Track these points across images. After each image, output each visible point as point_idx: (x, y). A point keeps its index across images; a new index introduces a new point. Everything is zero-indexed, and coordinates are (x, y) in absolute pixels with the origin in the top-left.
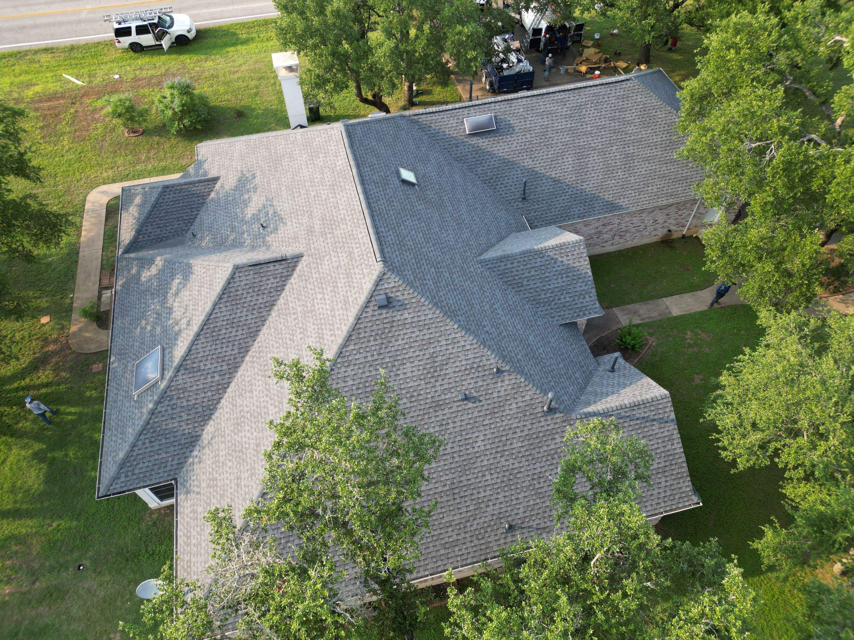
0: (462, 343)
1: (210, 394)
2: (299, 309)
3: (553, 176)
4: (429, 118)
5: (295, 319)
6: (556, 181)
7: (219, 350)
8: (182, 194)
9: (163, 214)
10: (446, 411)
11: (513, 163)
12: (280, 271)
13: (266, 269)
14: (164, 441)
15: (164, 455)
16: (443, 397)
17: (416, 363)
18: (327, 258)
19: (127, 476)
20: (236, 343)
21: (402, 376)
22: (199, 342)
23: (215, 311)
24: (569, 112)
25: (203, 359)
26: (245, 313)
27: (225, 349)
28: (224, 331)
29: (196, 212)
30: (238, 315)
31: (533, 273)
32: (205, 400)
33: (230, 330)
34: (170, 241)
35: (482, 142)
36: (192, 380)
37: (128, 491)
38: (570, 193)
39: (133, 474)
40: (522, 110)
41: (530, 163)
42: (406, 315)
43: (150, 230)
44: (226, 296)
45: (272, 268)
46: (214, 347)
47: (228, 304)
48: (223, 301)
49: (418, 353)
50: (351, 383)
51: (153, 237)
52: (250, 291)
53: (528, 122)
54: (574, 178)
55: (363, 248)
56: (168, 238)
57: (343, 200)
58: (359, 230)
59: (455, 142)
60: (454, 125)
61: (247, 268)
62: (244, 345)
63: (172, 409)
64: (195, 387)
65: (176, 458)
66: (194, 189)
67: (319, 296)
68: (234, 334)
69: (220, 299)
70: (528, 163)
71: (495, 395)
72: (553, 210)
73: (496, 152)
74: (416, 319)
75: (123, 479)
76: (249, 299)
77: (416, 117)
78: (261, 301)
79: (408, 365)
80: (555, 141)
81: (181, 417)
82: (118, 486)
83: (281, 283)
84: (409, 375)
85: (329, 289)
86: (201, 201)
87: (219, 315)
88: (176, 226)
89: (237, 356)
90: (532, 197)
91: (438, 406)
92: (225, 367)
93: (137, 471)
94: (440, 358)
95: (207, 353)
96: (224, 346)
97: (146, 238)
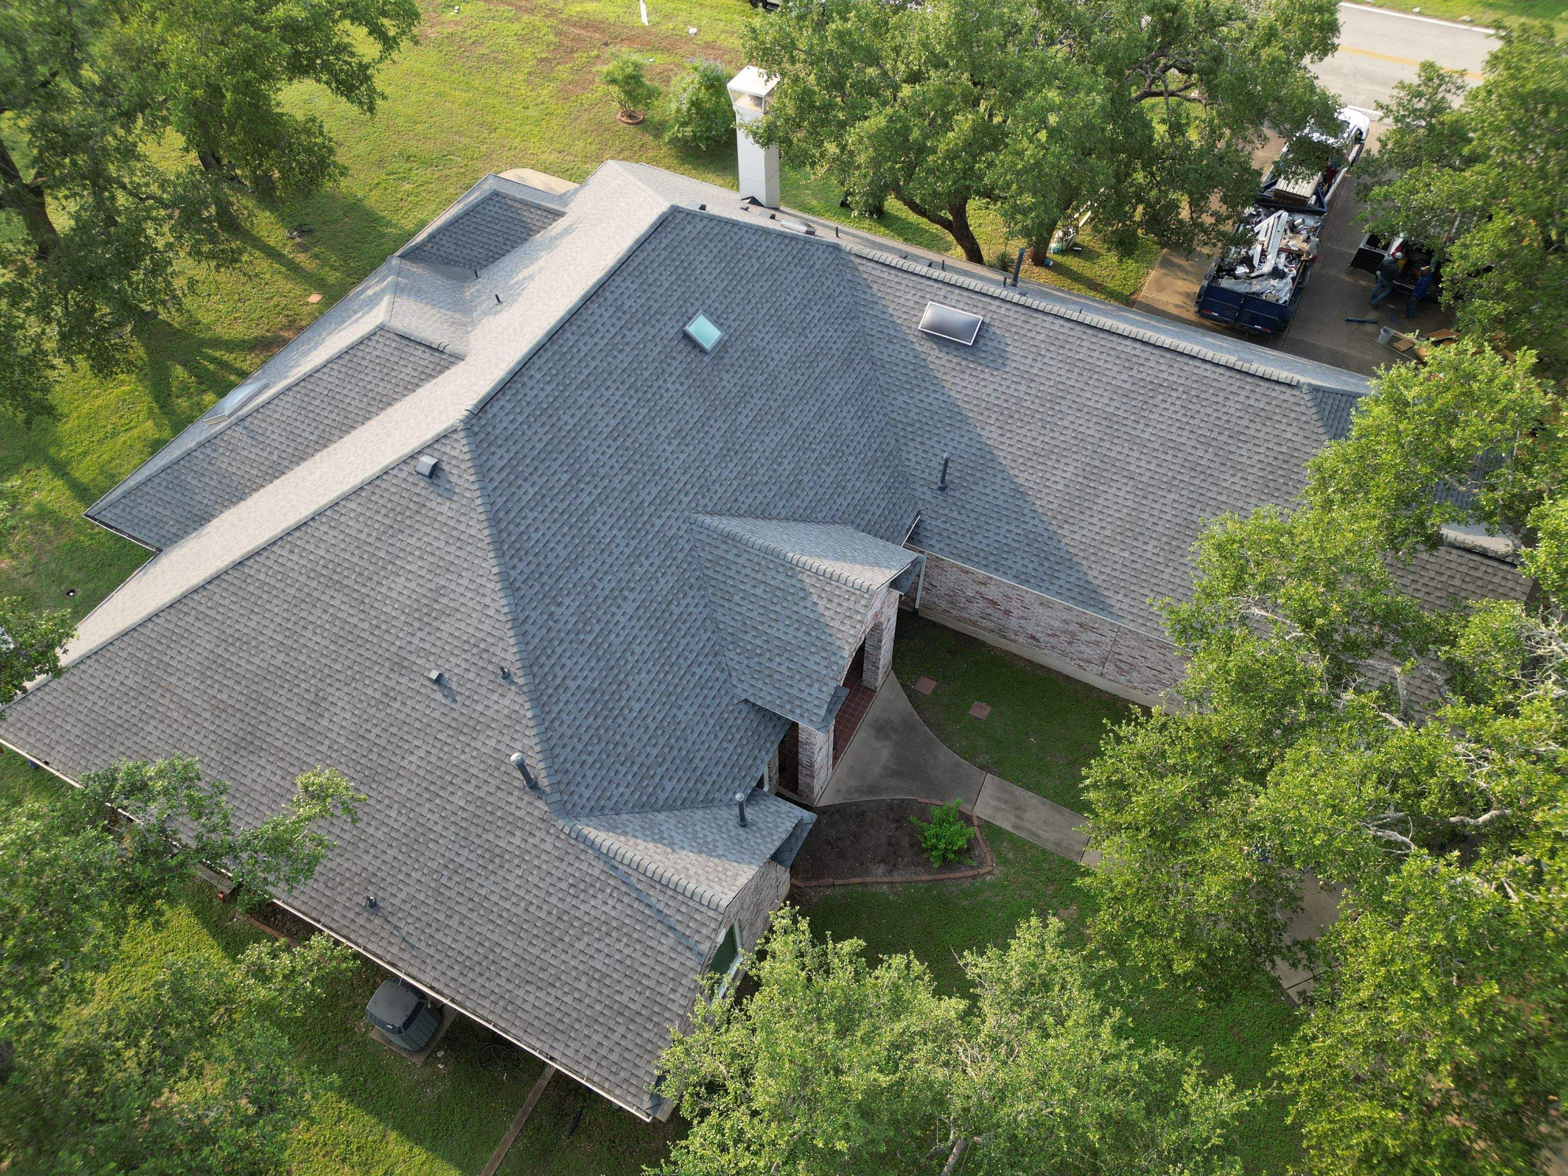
0: (487, 601)
1: (255, 472)
3: (1020, 481)
4: (877, 273)
6: (1019, 492)
7: (298, 424)
8: (508, 213)
9: (470, 229)
10: (404, 680)
11: (965, 420)
12: (425, 363)
13: (411, 350)
14: (178, 496)
15: (167, 513)
16: (413, 658)
17: (413, 585)
19: (123, 510)
20: (321, 427)
21: (384, 590)
22: (286, 398)
23: (325, 370)
24: (1128, 386)
25: (277, 423)
26: (353, 394)
27: (304, 427)
28: (317, 402)
29: (508, 248)
30: (345, 392)
31: (759, 591)
32: (247, 477)
33: (325, 405)
35: (935, 357)
36: (249, 441)
37: (116, 529)
38: (1029, 527)
39: (130, 513)
40: (1042, 337)
41: (995, 436)
42: (444, 509)
43: (444, 242)
44: (347, 357)
45: (419, 353)
46: (295, 415)
47: (343, 370)
48: (341, 362)
49: (423, 573)
50: (322, 553)
51: (442, 253)
52: (378, 368)
53: (1039, 365)
54: (1055, 506)
56: (457, 263)
59: (892, 332)
60: (911, 304)
61: (391, 336)
62: (326, 435)
63: (210, 463)
64: (245, 453)
65: (178, 525)
66: (527, 213)
68: (325, 413)
69: (339, 357)
70: (990, 434)
71: (480, 708)
72: (979, 537)
73: (948, 385)
74: (452, 523)
75: (118, 511)
76: (369, 378)
77: (857, 261)
78: (380, 390)
79: (402, 580)
80: (1066, 423)
81: (211, 478)
82: (109, 515)
83: (416, 381)
84: (394, 594)
86: (524, 236)
87: (325, 377)
88: (475, 254)
89: (311, 444)
90: (957, 494)
91: (399, 665)
92: (290, 450)
93: (134, 512)
94: (444, 600)
95: (284, 418)
96: (307, 421)
97: (434, 250)
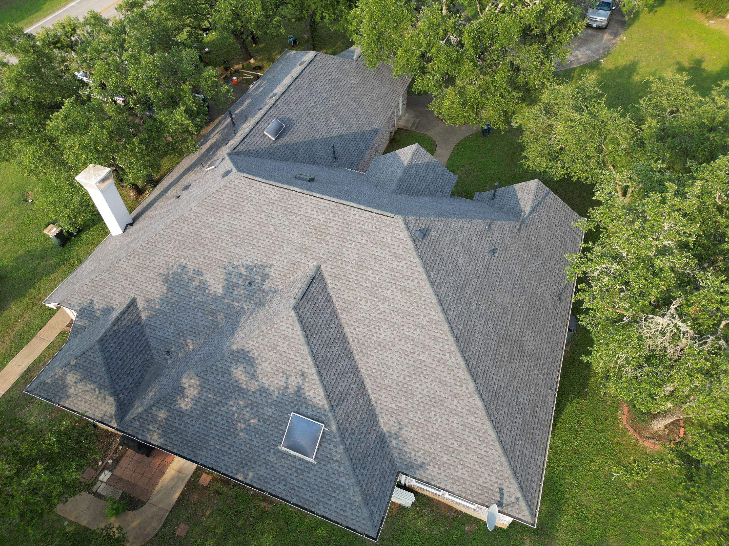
0: (465, 226)
1: (361, 401)
2: (362, 294)
3: (335, 134)
5: (366, 302)
7: (339, 369)
8: (119, 335)
9: (120, 363)
10: (493, 267)
11: (312, 141)
12: (318, 287)
13: (310, 294)
14: (369, 459)
15: (378, 467)
16: (485, 262)
17: (461, 255)
18: (344, 250)
19: (375, 506)
20: (342, 355)
21: (463, 269)
22: (324, 376)
23: (312, 348)
24: (308, 92)
25: (337, 384)
26: (327, 332)
27: (341, 365)
28: (329, 355)
29: (144, 339)
30: (326, 336)
32: (363, 407)
33: (331, 350)
34: (147, 377)
36: (344, 404)
37: (385, 514)
38: (351, 138)
39: (377, 500)
40: (285, 105)
42: (434, 234)
43: (123, 384)
44: (308, 332)
45: (313, 290)
46: (334, 370)
47: (314, 336)
48: (309, 337)
49: (457, 249)
52: (316, 315)
53: (295, 111)
54: (345, 129)
55: (370, 221)
56: (142, 376)
57: (309, 211)
58: (351, 215)
59: (271, 150)
60: (261, 140)
61: (301, 303)
62: (346, 352)
63: (354, 434)
64: (350, 407)
65: (385, 460)
66: (124, 322)
67: (370, 273)
68: (335, 351)
69: (307, 336)
70: (318, 136)
71: (498, 240)
72: (353, 154)
73: (297, 141)
74: (439, 232)
75: (375, 510)
76: (321, 321)
78: (327, 316)
79: (459, 259)
80: (318, 114)
81: (362, 433)
82: (377, 518)
84: (465, 264)
85: (372, 263)
86: (139, 327)
87: (316, 348)
88: (140, 362)
89: (350, 362)
90: (338, 154)
91: (488, 269)
92: (352, 376)
93: (376, 496)
94: (466, 243)
95: (335, 378)
96: (338, 363)
97: (126, 393)
